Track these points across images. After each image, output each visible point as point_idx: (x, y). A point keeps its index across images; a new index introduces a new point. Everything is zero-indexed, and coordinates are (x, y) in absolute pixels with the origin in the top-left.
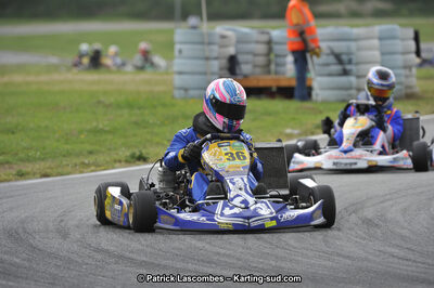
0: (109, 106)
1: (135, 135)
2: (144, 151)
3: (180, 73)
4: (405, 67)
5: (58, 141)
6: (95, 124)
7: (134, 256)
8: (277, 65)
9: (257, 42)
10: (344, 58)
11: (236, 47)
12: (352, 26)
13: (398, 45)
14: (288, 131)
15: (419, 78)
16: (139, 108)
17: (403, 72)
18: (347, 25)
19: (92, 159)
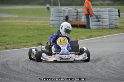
0: (32, 29)
1: (39, 38)
2: (41, 42)
3: (52, 20)
4: (115, 20)
5: (17, 39)
6: (28, 34)
7: (37, 72)
8: (79, 19)
9: (74, 12)
10: (98, 17)
11: (68, 14)
12: (101, 8)
13: (114, 14)
14: (82, 37)
15: (119, 23)
16: (40, 30)
17: (115, 21)
18: (99, 8)
19: (26, 44)
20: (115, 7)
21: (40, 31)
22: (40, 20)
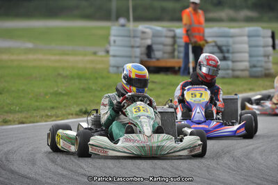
0: (66, 77)
1: (82, 97)
2: (88, 108)
3: (114, 56)
4: (265, 56)
5: (31, 99)
6: (56, 89)
8: (179, 52)
9: (166, 37)
10: (224, 48)
11: (152, 39)
12: (230, 27)
13: (261, 41)
15: (274, 64)
16: (86, 79)
17: (262, 59)
18: (226, 27)
19: (53, 112)
20: (265, 25)
21: (85, 82)
22: (85, 55)
